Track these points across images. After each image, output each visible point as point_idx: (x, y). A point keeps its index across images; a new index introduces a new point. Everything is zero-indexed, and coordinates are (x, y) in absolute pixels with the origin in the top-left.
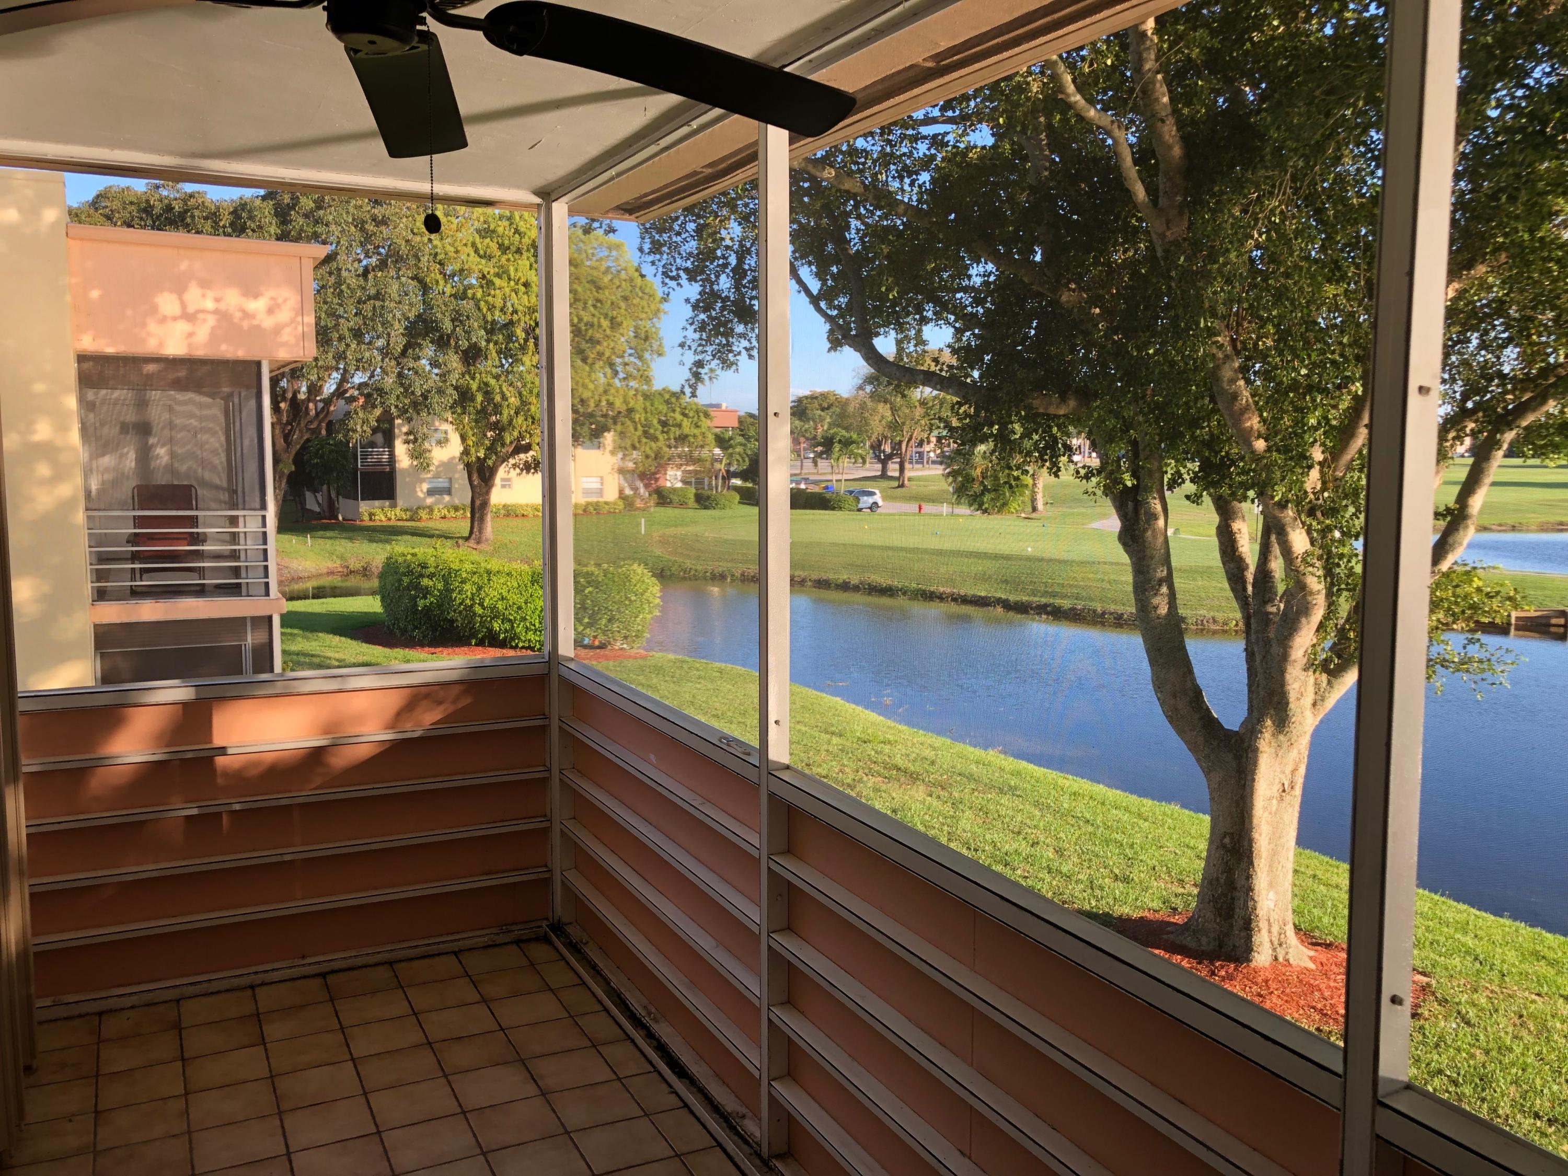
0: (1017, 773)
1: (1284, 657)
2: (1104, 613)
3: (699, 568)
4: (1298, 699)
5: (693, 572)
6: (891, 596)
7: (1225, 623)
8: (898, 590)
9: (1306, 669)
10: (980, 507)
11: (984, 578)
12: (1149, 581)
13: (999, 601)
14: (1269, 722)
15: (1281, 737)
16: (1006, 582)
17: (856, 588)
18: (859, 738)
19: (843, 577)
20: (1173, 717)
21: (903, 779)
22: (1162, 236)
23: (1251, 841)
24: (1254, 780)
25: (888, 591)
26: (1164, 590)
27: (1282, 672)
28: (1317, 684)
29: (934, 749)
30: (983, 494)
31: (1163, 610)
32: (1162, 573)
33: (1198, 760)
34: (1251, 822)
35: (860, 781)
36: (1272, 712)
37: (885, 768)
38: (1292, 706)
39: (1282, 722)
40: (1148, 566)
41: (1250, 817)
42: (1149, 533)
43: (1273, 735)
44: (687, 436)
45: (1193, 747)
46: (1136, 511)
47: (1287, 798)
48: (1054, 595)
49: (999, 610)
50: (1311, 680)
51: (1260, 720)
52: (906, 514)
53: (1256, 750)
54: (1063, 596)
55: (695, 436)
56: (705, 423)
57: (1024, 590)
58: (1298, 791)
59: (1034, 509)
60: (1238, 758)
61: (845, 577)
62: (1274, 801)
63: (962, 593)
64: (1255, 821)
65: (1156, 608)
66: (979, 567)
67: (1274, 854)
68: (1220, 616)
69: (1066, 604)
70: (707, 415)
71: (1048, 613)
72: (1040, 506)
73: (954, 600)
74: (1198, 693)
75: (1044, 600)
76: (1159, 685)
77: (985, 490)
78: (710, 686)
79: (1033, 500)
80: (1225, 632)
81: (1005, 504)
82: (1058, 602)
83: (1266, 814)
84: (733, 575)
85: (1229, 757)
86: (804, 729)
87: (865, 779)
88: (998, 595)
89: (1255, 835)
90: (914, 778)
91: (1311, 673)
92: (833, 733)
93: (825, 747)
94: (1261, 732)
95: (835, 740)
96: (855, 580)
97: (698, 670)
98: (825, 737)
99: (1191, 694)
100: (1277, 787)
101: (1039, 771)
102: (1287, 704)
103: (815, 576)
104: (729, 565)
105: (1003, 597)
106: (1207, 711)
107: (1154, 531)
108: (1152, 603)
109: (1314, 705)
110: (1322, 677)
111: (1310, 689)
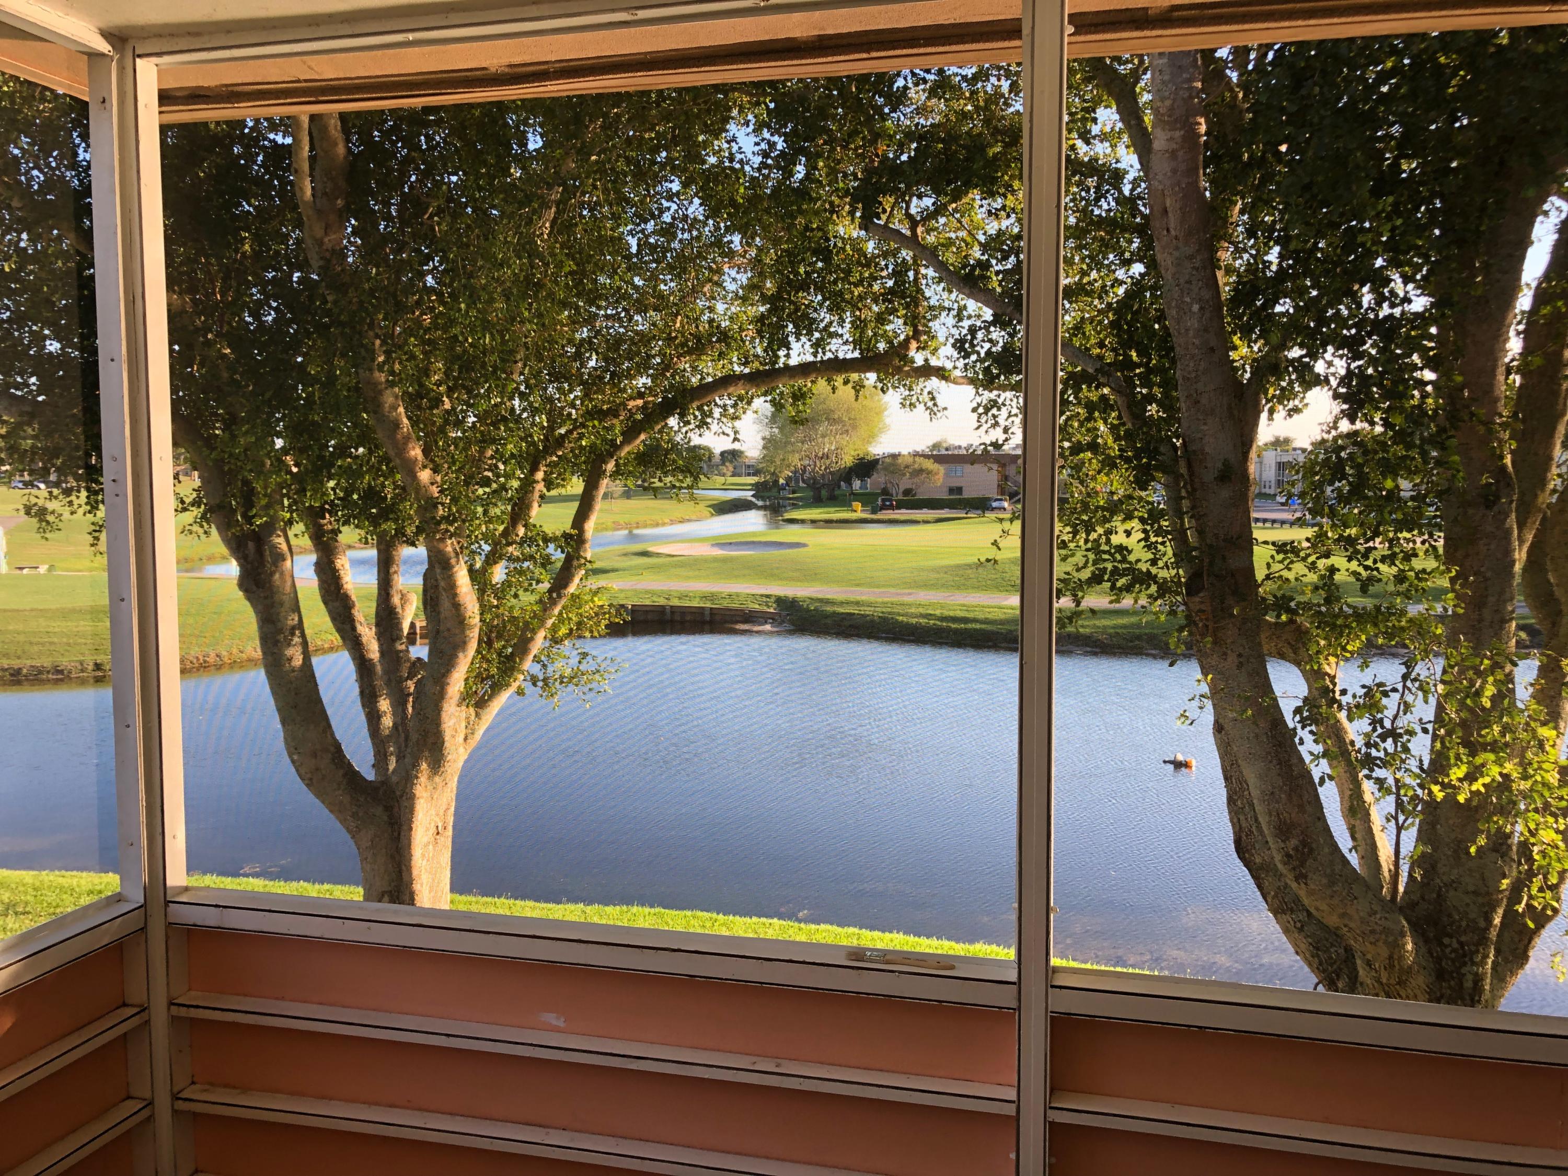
1: (441, 695)
4: (453, 736)
9: (459, 705)
12: (280, 631)
14: (424, 766)
15: (437, 779)
20: (312, 780)
23: (412, 895)
24: (411, 829)
26: (297, 640)
27: (438, 710)
28: (468, 719)
31: (298, 661)
32: (293, 620)
33: (343, 822)
34: (410, 874)
36: (427, 754)
38: (447, 744)
39: (437, 762)
40: (278, 614)
41: (409, 868)
42: (277, 576)
43: (430, 778)
45: (335, 808)
46: (260, 552)
47: (441, 840)
50: (464, 715)
51: (415, 765)
53: (412, 798)
58: (450, 832)
60: (388, 809)
62: (431, 847)
64: (415, 872)
65: (290, 660)
74: (338, 746)
76: (294, 746)
83: (424, 862)
85: (379, 811)
89: (417, 887)
91: (464, 708)
94: (417, 778)
99: (332, 749)
100: (432, 831)
102: (443, 743)
106: (350, 765)
107: (282, 574)
108: (283, 655)
109: (466, 739)
110: (472, 710)
111: (463, 724)
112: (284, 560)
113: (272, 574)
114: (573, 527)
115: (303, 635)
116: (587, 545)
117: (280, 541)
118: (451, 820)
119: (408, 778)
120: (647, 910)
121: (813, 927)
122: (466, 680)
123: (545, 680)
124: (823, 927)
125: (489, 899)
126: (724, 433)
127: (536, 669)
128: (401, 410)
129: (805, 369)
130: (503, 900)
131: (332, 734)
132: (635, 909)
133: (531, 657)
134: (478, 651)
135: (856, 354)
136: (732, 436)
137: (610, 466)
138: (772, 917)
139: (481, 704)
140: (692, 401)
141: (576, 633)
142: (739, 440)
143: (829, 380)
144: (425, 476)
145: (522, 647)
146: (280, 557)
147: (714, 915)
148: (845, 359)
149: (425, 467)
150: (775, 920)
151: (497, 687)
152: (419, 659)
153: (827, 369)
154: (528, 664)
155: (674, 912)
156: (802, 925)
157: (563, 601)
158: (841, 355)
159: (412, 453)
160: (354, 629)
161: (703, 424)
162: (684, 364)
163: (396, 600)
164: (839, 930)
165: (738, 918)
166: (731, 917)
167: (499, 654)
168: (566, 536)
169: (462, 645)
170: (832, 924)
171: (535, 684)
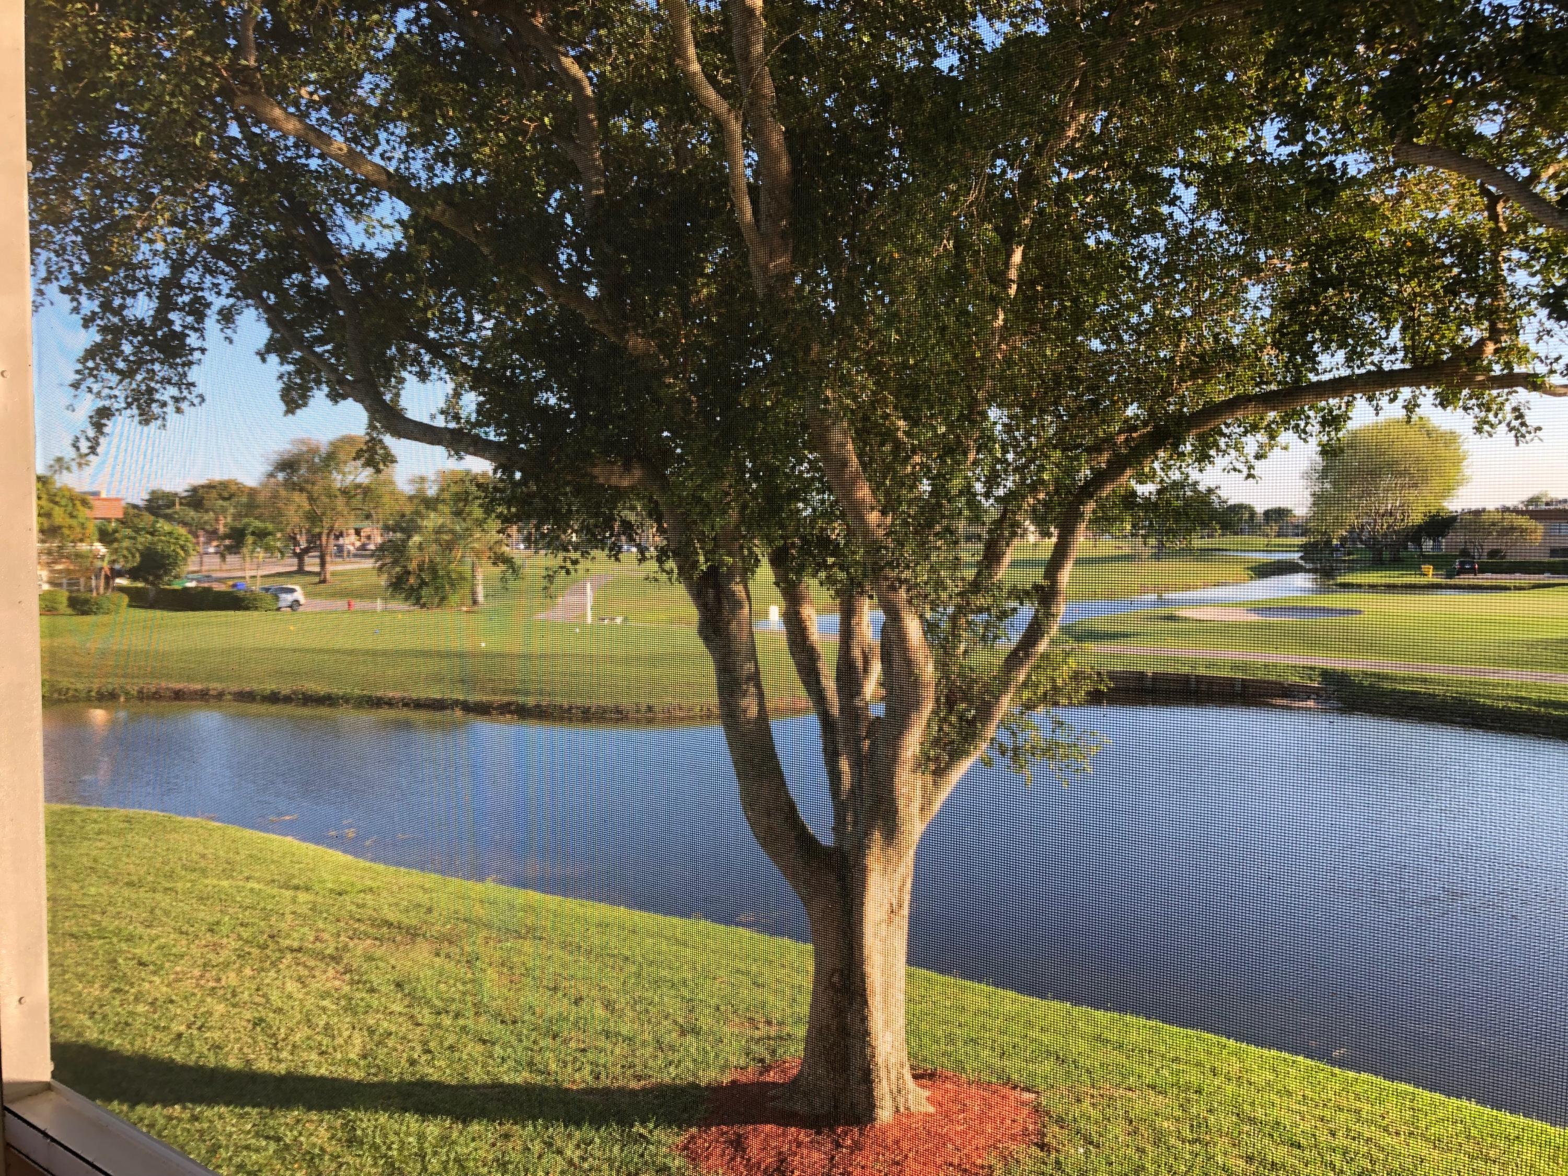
0: (529, 908)
1: (894, 759)
2: (571, 708)
3: (80, 686)
4: (907, 805)
5: (71, 693)
6: (330, 705)
7: (690, 710)
8: (338, 698)
9: (914, 771)
10: (417, 602)
11: (438, 679)
12: (735, 680)
13: (456, 703)
14: (877, 835)
15: (891, 851)
16: (462, 681)
17: (287, 699)
18: (331, 891)
19: (270, 686)
20: (767, 839)
21: (398, 938)
22: (765, 268)
23: (863, 977)
24: (862, 904)
25: (328, 700)
26: (753, 689)
27: (890, 775)
28: (924, 788)
29: (425, 891)
30: (420, 587)
31: (754, 712)
32: (748, 670)
33: (795, 887)
34: (862, 953)
35: (346, 948)
36: (880, 823)
37: (372, 925)
38: (901, 813)
39: (891, 832)
40: (734, 663)
41: (861, 947)
42: (734, 625)
43: (882, 849)
44: (60, 527)
45: (790, 873)
46: (718, 600)
47: (897, 919)
48: (516, 692)
49: (458, 713)
50: (919, 783)
51: (867, 834)
52: (335, 612)
53: (863, 870)
54: (527, 693)
55: (70, 527)
56: (83, 512)
57: (483, 689)
58: (906, 911)
59: (475, 602)
60: (842, 878)
61: (274, 687)
62: (884, 926)
63: (414, 696)
64: (866, 952)
65: (745, 710)
66: (433, 666)
67: (887, 986)
68: (684, 703)
69: (531, 701)
70: (84, 503)
71: (511, 712)
72: (481, 598)
73: (406, 705)
74: (792, 807)
75: (506, 699)
76: (749, 802)
77: (423, 583)
78: (115, 842)
79: (474, 593)
80: (691, 718)
81: (443, 599)
82: (521, 699)
83: (877, 942)
84: (127, 693)
85: (831, 880)
86: (256, 886)
87: (351, 944)
88: (455, 696)
89: (868, 969)
90: (413, 934)
91: (920, 774)
92: (297, 888)
93: (290, 908)
94: (870, 847)
95: (302, 897)
96: (286, 690)
97: (95, 822)
98: (288, 893)
99: (786, 808)
100: (887, 907)
101: (552, 901)
102: (896, 812)
103: (235, 688)
104: (123, 680)
105: (461, 698)
106: (803, 827)
107: (739, 623)
108: (737, 706)
109: (922, 809)
110: (929, 778)
111: (919, 793)
112: (741, 607)
113: (729, 623)
114: (1045, 578)
115: (758, 686)
116: (1061, 599)
117: (738, 589)
118: (907, 898)
119: (861, 849)
120: (1142, 1021)
121: (1351, 1074)
122: (922, 744)
123: (1016, 749)
124: (1364, 1076)
125: (968, 983)
126: (1235, 469)
127: (1005, 738)
128: (850, 446)
129: (1338, 386)
130: (983, 986)
131: (786, 793)
132: (1128, 1018)
133: (995, 722)
134: (935, 712)
135: (1407, 366)
136: (1245, 471)
137: (1089, 508)
138: (1297, 1054)
139: (940, 773)
140: (1188, 430)
141: (1051, 698)
142: (1253, 476)
143: (1370, 399)
144: (873, 517)
145: (985, 711)
146: (738, 604)
147: (1224, 1040)
148: (1392, 371)
149: (872, 509)
150: (1300, 1058)
151: (956, 754)
152: (878, 718)
153: (1367, 384)
154: (991, 731)
155: (1175, 1029)
156: (1337, 1070)
157: (1032, 662)
158: (1386, 367)
159: (860, 494)
160: (818, 682)
161: (1203, 458)
162: (1186, 389)
163: (857, 653)
164: (1387, 1083)
165: (1253, 1048)
166: (1244, 1045)
167: (961, 718)
168: (1037, 588)
169: (916, 705)
170: (1376, 1074)
171: (1003, 753)
